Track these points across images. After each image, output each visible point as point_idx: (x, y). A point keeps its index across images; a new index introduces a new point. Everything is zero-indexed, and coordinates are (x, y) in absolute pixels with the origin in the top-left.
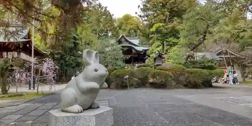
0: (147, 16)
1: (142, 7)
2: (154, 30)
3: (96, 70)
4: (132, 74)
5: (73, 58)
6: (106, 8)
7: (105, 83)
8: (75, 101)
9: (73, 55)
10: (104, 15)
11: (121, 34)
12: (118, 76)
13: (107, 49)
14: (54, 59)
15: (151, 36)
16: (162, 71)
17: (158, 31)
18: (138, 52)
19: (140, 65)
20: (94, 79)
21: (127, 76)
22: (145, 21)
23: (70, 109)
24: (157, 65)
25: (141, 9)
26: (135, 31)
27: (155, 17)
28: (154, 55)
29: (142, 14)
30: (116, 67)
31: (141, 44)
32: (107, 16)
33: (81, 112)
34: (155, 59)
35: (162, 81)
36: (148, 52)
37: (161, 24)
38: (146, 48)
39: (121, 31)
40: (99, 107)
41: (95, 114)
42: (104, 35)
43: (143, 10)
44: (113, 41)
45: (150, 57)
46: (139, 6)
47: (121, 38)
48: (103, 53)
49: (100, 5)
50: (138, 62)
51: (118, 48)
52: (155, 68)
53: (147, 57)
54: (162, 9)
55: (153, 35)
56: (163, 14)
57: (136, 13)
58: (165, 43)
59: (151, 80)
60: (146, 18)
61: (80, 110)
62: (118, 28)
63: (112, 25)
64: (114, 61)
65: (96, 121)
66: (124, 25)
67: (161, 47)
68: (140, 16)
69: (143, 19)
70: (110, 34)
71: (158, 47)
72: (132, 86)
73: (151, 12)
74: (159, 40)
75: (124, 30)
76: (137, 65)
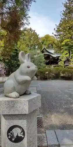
0: (60, 35)
1: (56, 30)
2: (64, 44)
3: (28, 67)
4: (50, 71)
5: (15, 61)
6: (34, 31)
7: (35, 77)
8: (14, 90)
9: (16, 60)
10: (33, 36)
11: (44, 47)
12: (42, 72)
13: (35, 56)
14: (5, 62)
15: (62, 48)
16: (69, 69)
17: (66, 45)
18: (54, 58)
19: (55, 65)
20: (27, 74)
21: (47, 73)
22: (58, 38)
23: (10, 95)
24: (66, 66)
25: (56, 31)
26: (52, 45)
27: (65, 36)
28: (64, 60)
29: (57, 34)
30: (41, 67)
31: (56, 53)
32: (35, 36)
33: (18, 97)
34: (65, 62)
35: (69, 76)
36: (60, 58)
37: (68, 40)
38: (59, 56)
39: (43, 45)
40: (31, 94)
41: (28, 99)
42: (33, 48)
43: (57, 31)
44: (39, 51)
45: (61, 60)
46: (55, 29)
47: (44, 49)
48: (33, 58)
49: (31, 29)
50: (54, 64)
51: (42, 55)
52: (64, 68)
53: (59, 60)
54: (69, 30)
55: (63, 47)
56: (70, 33)
57: (53, 33)
58: (71, 52)
59: (62, 75)
60: (59, 36)
61: (17, 96)
62: (41, 43)
63: (38, 41)
64: (39, 63)
65: (29, 105)
66: (45, 41)
67: (68, 55)
68: (55, 35)
69: (57, 37)
70: (37, 47)
71: (67, 54)
72: (50, 78)
73: (62, 33)
74: (67, 50)
75: (45, 45)
76: (53, 66)
